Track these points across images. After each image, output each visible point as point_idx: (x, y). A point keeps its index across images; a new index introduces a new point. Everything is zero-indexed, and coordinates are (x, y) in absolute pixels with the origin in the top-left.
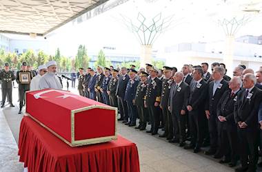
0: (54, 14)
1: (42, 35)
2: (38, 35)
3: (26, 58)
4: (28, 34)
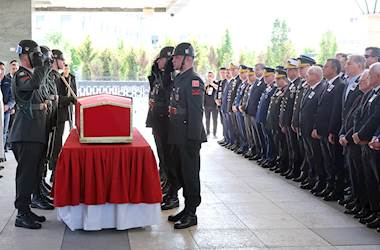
1: (164, 10)
2: (158, 10)
4: (141, 10)
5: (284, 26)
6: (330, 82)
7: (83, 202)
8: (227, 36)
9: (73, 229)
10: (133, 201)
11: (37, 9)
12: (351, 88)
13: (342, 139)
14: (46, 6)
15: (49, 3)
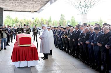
0: (36, 4)
1: (36, 12)
3: (35, 22)
5: (63, 16)
6: (77, 31)
7: (19, 60)
8: (50, 18)
9: (17, 67)
10: (32, 60)
11: (4, 11)
12: (81, 33)
13: (79, 44)
14: (6, 10)
15: (7, 9)
